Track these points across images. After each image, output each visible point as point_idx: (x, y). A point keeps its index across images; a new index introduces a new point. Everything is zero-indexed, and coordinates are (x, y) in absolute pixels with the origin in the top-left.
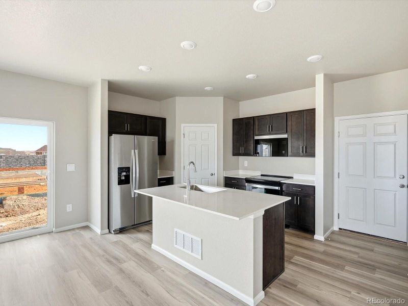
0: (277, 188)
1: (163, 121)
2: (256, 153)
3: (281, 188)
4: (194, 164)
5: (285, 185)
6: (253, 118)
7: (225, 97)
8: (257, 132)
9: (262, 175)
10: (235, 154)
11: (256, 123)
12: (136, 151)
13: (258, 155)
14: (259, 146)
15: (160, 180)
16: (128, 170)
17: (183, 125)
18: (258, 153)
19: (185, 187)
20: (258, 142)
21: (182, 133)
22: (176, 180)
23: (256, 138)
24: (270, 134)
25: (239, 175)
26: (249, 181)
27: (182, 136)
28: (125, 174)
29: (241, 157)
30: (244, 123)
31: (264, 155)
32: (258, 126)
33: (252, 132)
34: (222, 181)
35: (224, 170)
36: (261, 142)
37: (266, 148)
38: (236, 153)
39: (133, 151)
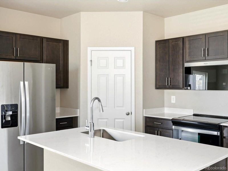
0: (215, 133)
1: (65, 43)
2: (186, 85)
3: (222, 133)
4: (99, 101)
5: (226, 129)
6: (183, 38)
7: (145, 12)
8: (187, 58)
9: (194, 115)
10: (158, 87)
11: (187, 45)
12: (26, 83)
13: (189, 88)
14: (191, 77)
15: (58, 121)
16: (15, 108)
17: (89, 49)
18: (190, 86)
19: (87, 133)
20: (188, 71)
21: (89, 59)
22: (81, 121)
23: (187, 65)
24: (205, 60)
25: (163, 114)
26: (177, 123)
27: (89, 63)
28: (10, 113)
29: (166, 91)
30: (171, 45)
31: (197, 88)
32: (190, 48)
33: (181, 58)
34: (141, 123)
35: (144, 107)
36: (194, 71)
37: (200, 79)
38: (160, 85)
39: (22, 83)
